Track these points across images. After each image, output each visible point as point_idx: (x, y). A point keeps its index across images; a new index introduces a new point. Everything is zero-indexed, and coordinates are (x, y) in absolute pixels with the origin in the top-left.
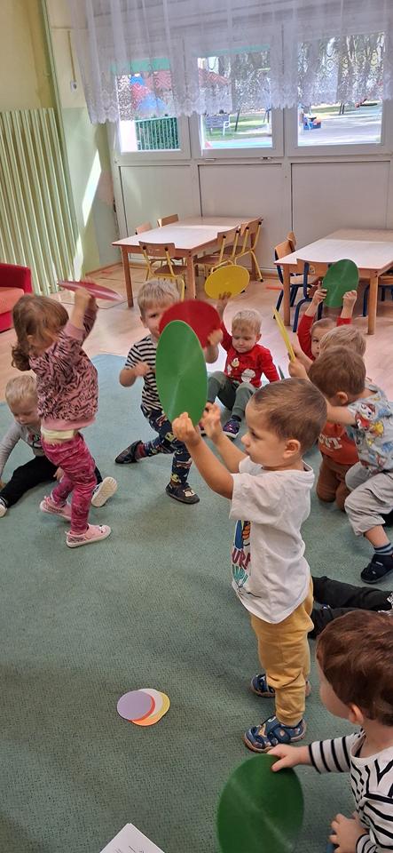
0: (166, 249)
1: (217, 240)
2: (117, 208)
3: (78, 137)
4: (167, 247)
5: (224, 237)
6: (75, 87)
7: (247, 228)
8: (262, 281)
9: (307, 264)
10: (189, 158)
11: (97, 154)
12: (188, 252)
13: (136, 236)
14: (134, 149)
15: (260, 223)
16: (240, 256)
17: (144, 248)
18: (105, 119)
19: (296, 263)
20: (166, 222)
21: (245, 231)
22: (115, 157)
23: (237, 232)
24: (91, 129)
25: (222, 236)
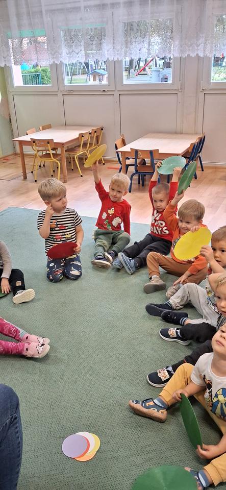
0: (48, 143)
1: (78, 138)
2: (12, 121)
4: (49, 142)
5: (83, 136)
7: (95, 132)
8: (104, 164)
9: (137, 151)
10: (57, 90)
12: (62, 144)
13: (27, 136)
14: (21, 84)
15: (102, 129)
16: (91, 148)
17: (34, 142)
18: (4, 64)
19: (130, 151)
20: (44, 128)
22: (10, 89)
23: (90, 134)
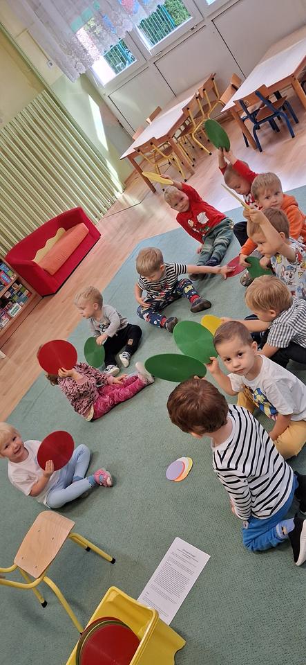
0: (152, 144)
1: (184, 114)
2: (123, 124)
3: (71, 96)
4: (152, 142)
6: (51, 64)
7: (204, 90)
9: (241, 101)
10: (145, 62)
11: (90, 97)
14: (113, 75)
15: (213, 79)
17: (139, 151)
19: (234, 104)
20: (152, 118)
21: (204, 93)
22: (102, 92)
23: (197, 98)
24: (77, 84)
25: (187, 109)
